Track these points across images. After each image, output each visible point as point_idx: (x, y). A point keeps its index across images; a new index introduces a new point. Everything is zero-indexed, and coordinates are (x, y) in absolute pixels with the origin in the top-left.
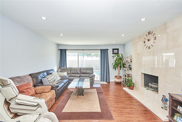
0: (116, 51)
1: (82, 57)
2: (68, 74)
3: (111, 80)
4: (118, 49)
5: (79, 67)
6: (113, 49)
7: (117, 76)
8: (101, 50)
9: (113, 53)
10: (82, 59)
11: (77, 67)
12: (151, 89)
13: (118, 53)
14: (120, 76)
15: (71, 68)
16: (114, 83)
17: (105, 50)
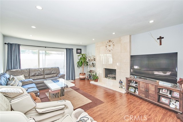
0: (79, 51)
1: (44, 55)
2: (25, 77)
3: (76, 78)
4: (81, 49)
5: (40, 67)
6: (77, 49)
7: (81, 73)
8: (66, 49)
9: (77, 53)
10: (44, 58)
11: (38, 67)
12: (111, 78)
13: (81, 53)
14: (84, 73)
15: (29, 69)
16: (79, 80)
17: (70, 49)
